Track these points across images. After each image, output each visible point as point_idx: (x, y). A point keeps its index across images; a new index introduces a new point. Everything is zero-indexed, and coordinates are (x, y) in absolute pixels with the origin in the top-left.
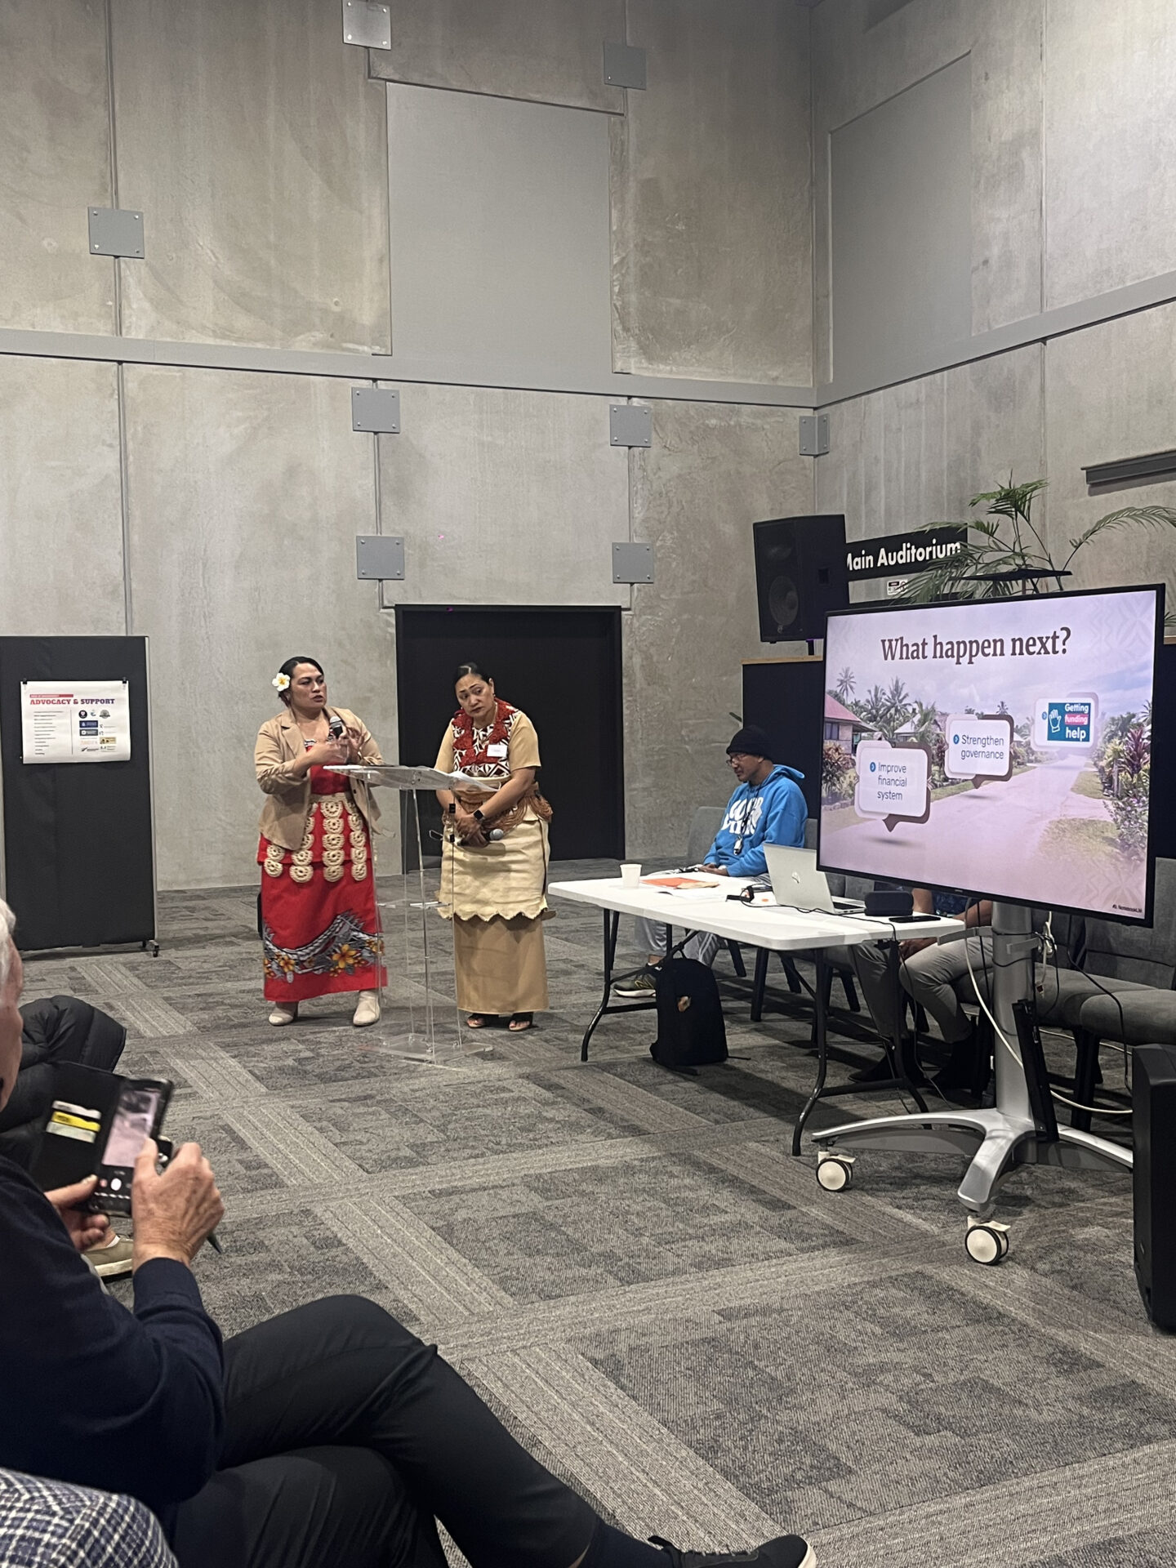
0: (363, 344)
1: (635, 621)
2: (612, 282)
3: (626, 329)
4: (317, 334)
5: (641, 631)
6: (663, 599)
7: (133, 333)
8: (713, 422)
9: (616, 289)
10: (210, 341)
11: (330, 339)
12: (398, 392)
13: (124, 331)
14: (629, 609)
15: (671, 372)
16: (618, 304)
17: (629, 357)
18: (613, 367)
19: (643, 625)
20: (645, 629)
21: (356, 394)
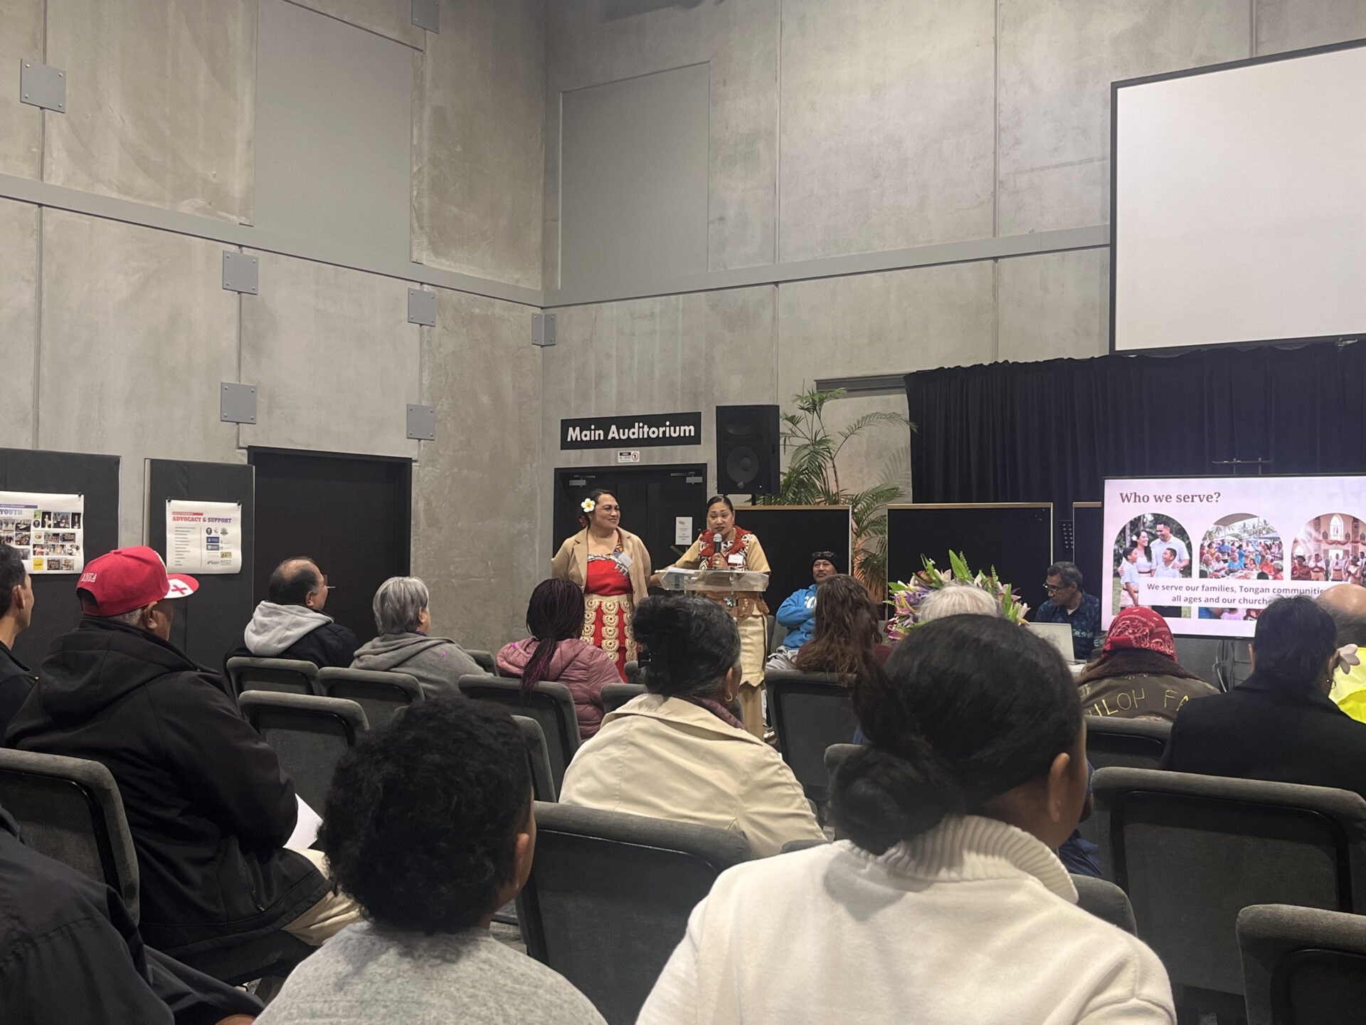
0: (232, 213)
1: (421, 472)
2: (411, 186)
3: (421, 227)
4: (198, 200)
5: (425, 480)
6: (441, 455)
7: (53, 180)
8: (477, 311)
9: (415, 193)
10: (114, 195)
11: (209, 207)
12: (257, 259)
13: (45, 176)
14: (416, 461)
15: (450, 266)
16: (416, 205)
17: (422, 250)
18: (411, 257)
19: (426, 475)
20: (427, 478)
21: (226, 256)
